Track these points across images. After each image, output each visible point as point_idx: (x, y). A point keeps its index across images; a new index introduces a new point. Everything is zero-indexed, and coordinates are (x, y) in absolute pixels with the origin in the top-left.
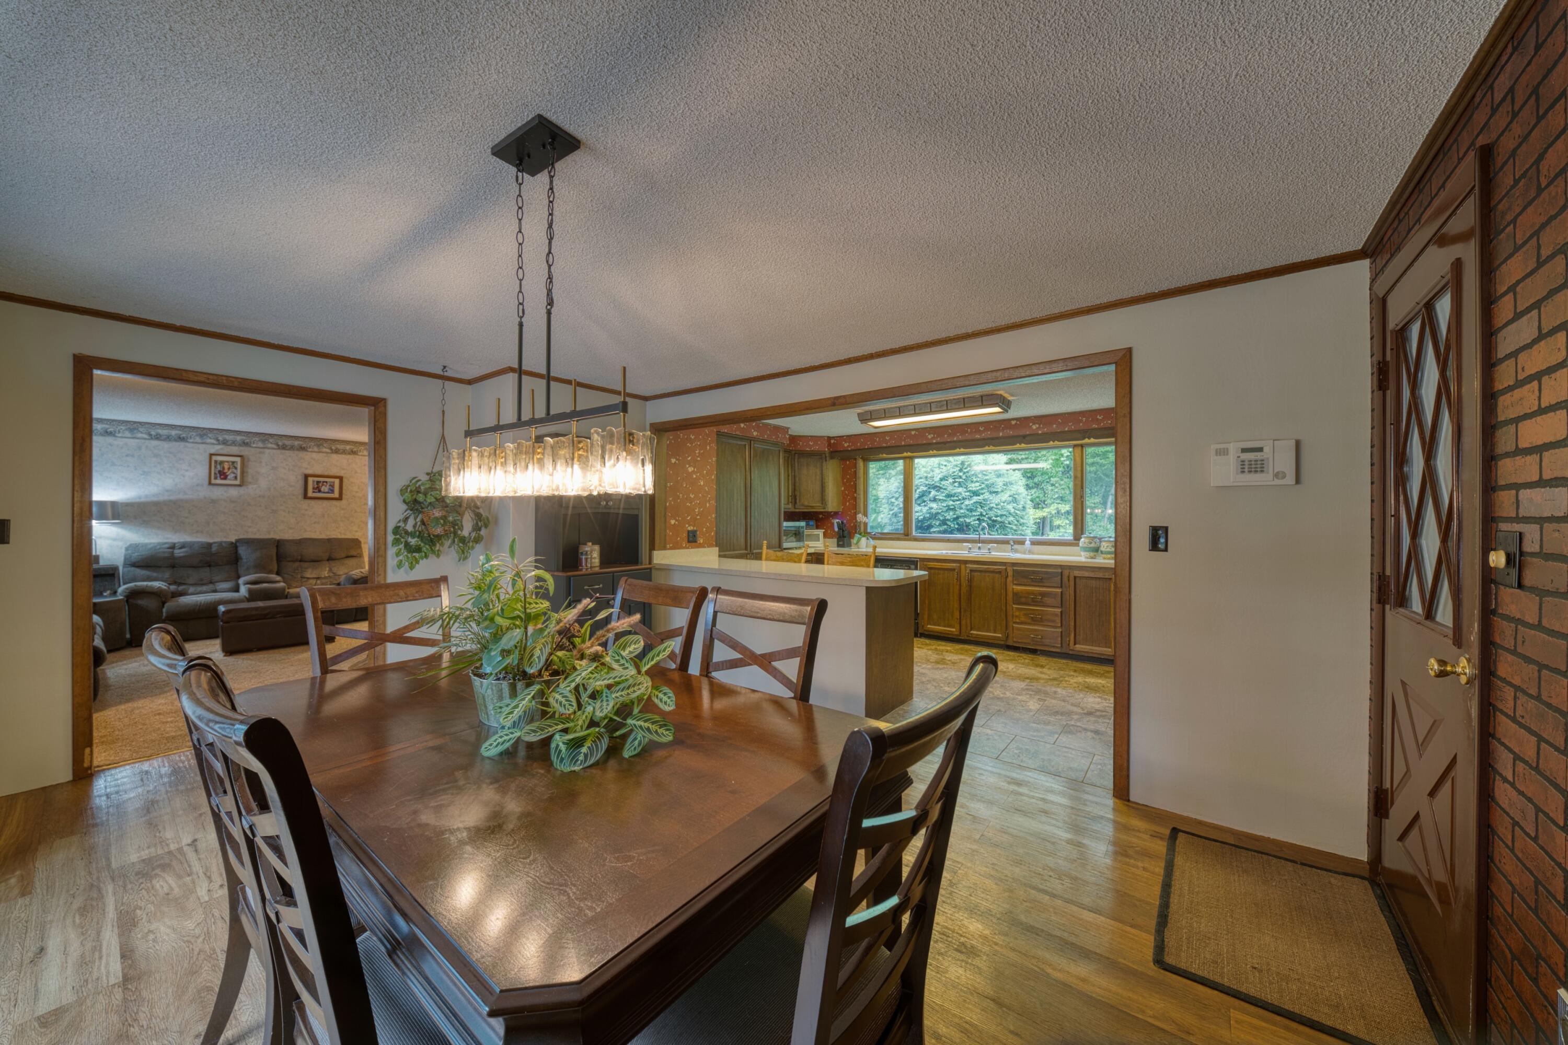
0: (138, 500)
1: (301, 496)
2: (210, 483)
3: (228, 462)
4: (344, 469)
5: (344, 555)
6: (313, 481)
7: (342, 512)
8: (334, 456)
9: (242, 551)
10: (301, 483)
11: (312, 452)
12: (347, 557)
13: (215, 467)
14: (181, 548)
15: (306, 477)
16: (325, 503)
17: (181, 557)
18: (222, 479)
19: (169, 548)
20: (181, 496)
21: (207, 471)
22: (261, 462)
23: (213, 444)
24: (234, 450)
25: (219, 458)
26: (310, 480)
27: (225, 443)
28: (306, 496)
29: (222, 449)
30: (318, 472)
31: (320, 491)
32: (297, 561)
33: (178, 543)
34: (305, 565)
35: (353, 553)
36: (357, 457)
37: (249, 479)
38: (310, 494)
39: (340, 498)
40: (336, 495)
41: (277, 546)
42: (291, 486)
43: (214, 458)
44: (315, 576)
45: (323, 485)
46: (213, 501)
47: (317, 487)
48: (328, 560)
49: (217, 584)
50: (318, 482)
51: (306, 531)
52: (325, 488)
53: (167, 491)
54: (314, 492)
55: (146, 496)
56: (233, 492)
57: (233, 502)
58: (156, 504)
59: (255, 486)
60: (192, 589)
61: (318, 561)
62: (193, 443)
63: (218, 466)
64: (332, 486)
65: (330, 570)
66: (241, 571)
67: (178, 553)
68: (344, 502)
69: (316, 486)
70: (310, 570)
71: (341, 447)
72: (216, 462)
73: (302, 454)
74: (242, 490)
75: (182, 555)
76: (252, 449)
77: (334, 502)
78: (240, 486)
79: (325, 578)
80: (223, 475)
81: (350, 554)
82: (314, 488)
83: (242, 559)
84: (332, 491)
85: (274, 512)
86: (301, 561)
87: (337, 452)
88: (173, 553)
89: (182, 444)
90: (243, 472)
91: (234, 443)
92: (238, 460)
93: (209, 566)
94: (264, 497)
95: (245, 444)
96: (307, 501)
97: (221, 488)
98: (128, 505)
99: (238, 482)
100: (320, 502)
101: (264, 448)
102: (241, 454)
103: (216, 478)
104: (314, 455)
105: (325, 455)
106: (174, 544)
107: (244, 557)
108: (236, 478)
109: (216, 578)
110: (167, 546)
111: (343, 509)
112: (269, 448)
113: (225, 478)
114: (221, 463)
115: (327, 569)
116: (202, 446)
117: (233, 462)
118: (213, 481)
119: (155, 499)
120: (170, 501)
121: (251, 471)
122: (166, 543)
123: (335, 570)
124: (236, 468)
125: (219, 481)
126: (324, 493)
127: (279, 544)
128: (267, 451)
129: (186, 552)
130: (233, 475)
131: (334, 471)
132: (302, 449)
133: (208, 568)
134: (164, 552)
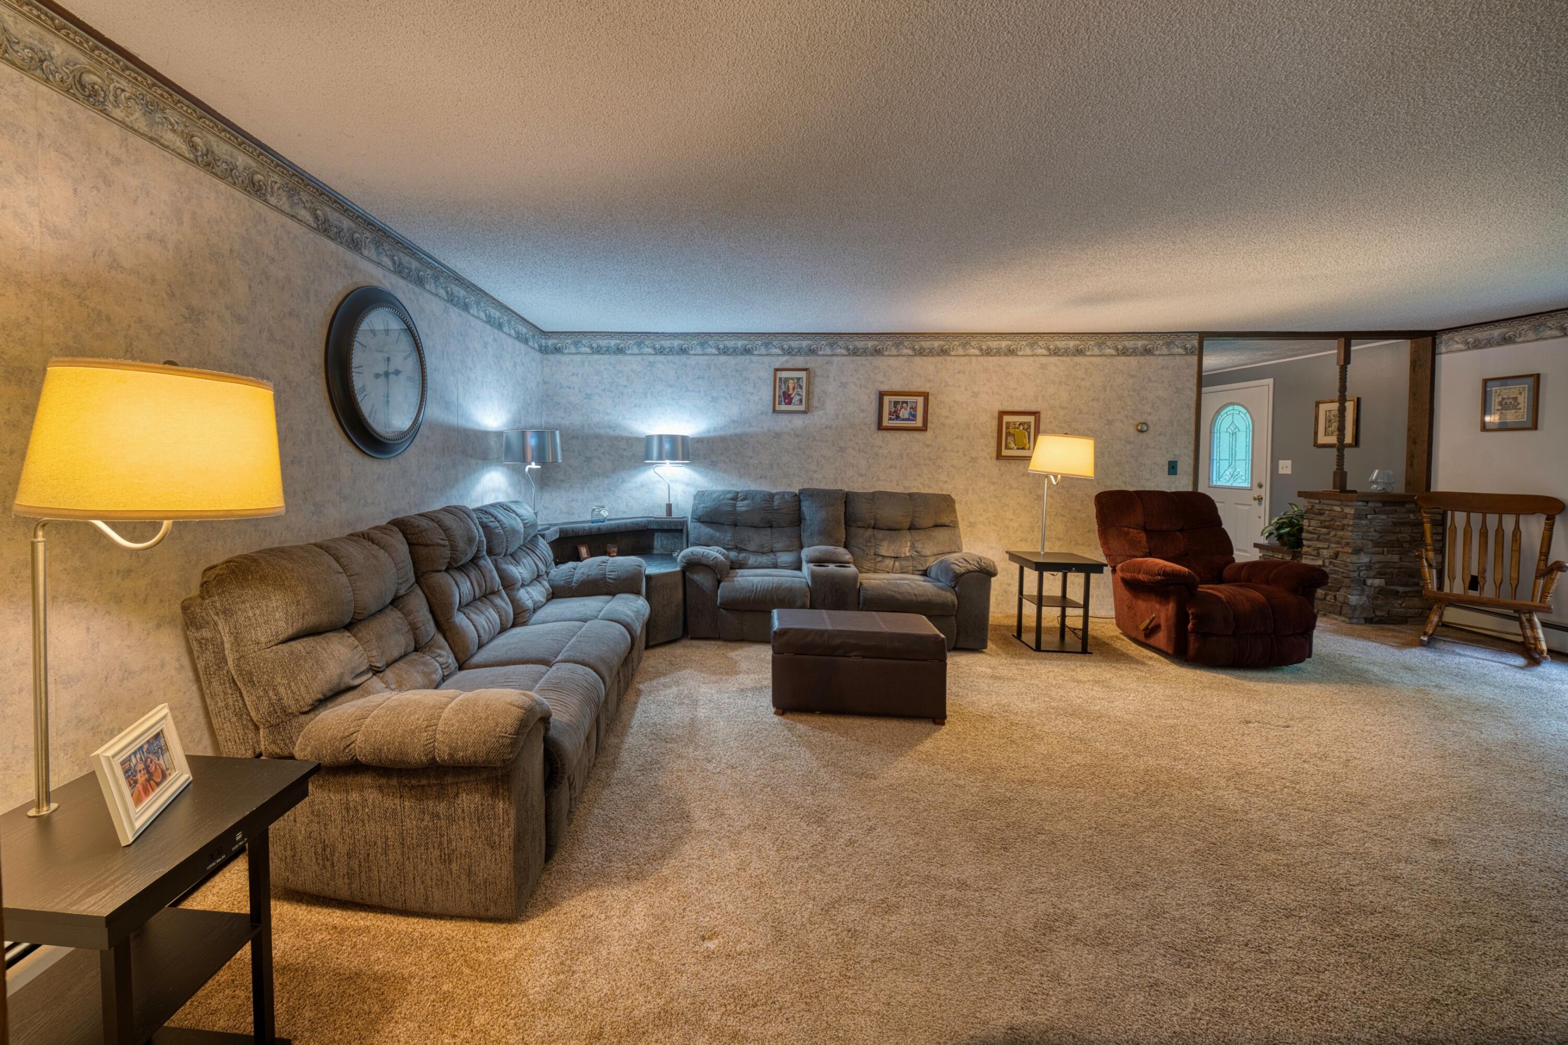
0: (707, 435)
1: (874, 426)
2: (774, 411)
3: (792, 379)
4: (929, 381)
5: (931, 523)
6: (890, 402)
7: (927, 450)
8: (918, 360)
9: (807, 508)
10: (874, 405)
11: (889, 356)
12: (936, 526)
13: (780, 386)
14: (743, 500)
15: (882, 395)
16: (905, 436)
17: (742, 512)
18: (786, 404)
19: (731, 499)
20: (747, 429)
21: (772, 393)
22: (828, 377)
23: (779, 355)
24: (800, 361)
25: (784, 374)
26: (886, 399)
27: (789, 352)
28: (880, 427)
29: (787, 361)
30: (897, 387)
31: (898, 418)
32: (868, 527)
33: (742, 492)
34: (880, 534)
35: (945, 520)
36: (949, 358)
37: (815, 402)
38: (886, 423)
39: (924, 428)
40: (919, 423)
41: (845, 502)
42: (863, 411)
43: (780, 374)
44: (893, 555)
45: (902, 407)
46: (778, 435)
47: (895, 412)
48: (909, 529)
49: (778, 554)
50: (896, 403)
51: (879, 479)
52: (904, 413)
53: (733, 422)
54: (890, 419)
55: (715, 430)
56: (798, 422)
57: (797, 436)
58: (723, 439)
59: (821, 412)
60: (752, 560)
61: (895, 530)
62: (759, 355)
63: (783, 386)
64: (914, 409)
65: (913, 547)
66: (805, 539)
67: (741, 506)
68: (929, 433)
69: (893, 410)
70: (885, 544)
71: (926, 344)
72: (780, 379)
73: (877, 361)
74: (807, 419)
75: (744, 509)
76: (819, 358)
77: (916, 435)
78: (805, 412)
79: (906, 558)
80: (788, 399)
81: (940, 522)
82: (890, 414)
83: (805, 519)
84: (913, 417)
85: (842, 450)
86: (874, 528)
87: (921, 353)
88: (735, 506)
89: (748, 357)
90: (808, 393)
91: (800, 352)
92: (803, 374)
93: (771, 527)
94: (831, 428)
95: (812, 352)
96: (881, 433)
97: (785, 417)
98: (699, 440)
99: (802, 408)
100: (897, 434)
101: (832, 355)
102: (806, 367)
103: (780, 404)
104: (893, 362)
105: (905, 359)
106: (738, 493)
107: (807, 518)
108: (801, 401)
109: (778, 546)
110: (730, 496)
111: (928, 446)
112: (837, 355)
113: (790, 403)
114: (787, 380)
115: (909, 544)
116: (767, 360)
117: (799, 379)
118: (778, 408)
119: (722, 433)
120: (736, 435)
121: (817, 391)
122: (729, 492)
123: (919, 545)
124: (801, 387)
125: (784, 407)
126: (903, 420)
127: (848, 498)
128: (835, 359)
129: (748, 505)
130: (798, 398)
131: (917, 385)
132: (877, 352)
133: (769, 530)
134: (726, 505)
